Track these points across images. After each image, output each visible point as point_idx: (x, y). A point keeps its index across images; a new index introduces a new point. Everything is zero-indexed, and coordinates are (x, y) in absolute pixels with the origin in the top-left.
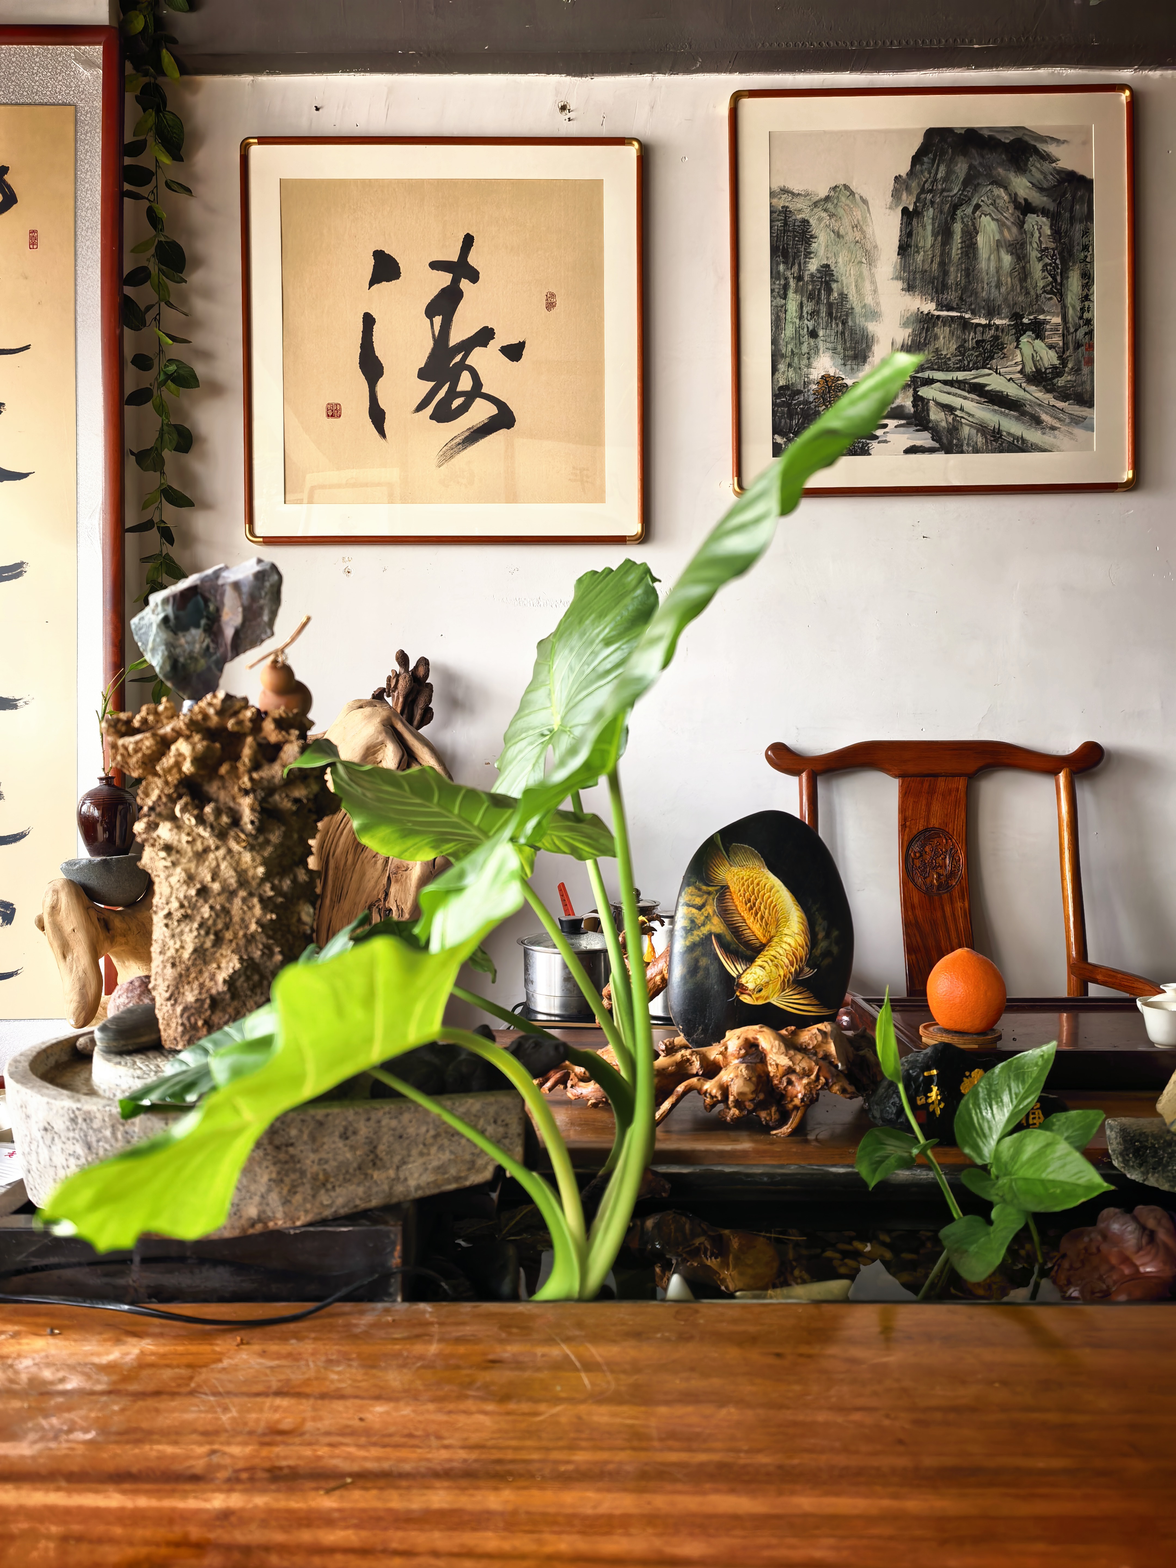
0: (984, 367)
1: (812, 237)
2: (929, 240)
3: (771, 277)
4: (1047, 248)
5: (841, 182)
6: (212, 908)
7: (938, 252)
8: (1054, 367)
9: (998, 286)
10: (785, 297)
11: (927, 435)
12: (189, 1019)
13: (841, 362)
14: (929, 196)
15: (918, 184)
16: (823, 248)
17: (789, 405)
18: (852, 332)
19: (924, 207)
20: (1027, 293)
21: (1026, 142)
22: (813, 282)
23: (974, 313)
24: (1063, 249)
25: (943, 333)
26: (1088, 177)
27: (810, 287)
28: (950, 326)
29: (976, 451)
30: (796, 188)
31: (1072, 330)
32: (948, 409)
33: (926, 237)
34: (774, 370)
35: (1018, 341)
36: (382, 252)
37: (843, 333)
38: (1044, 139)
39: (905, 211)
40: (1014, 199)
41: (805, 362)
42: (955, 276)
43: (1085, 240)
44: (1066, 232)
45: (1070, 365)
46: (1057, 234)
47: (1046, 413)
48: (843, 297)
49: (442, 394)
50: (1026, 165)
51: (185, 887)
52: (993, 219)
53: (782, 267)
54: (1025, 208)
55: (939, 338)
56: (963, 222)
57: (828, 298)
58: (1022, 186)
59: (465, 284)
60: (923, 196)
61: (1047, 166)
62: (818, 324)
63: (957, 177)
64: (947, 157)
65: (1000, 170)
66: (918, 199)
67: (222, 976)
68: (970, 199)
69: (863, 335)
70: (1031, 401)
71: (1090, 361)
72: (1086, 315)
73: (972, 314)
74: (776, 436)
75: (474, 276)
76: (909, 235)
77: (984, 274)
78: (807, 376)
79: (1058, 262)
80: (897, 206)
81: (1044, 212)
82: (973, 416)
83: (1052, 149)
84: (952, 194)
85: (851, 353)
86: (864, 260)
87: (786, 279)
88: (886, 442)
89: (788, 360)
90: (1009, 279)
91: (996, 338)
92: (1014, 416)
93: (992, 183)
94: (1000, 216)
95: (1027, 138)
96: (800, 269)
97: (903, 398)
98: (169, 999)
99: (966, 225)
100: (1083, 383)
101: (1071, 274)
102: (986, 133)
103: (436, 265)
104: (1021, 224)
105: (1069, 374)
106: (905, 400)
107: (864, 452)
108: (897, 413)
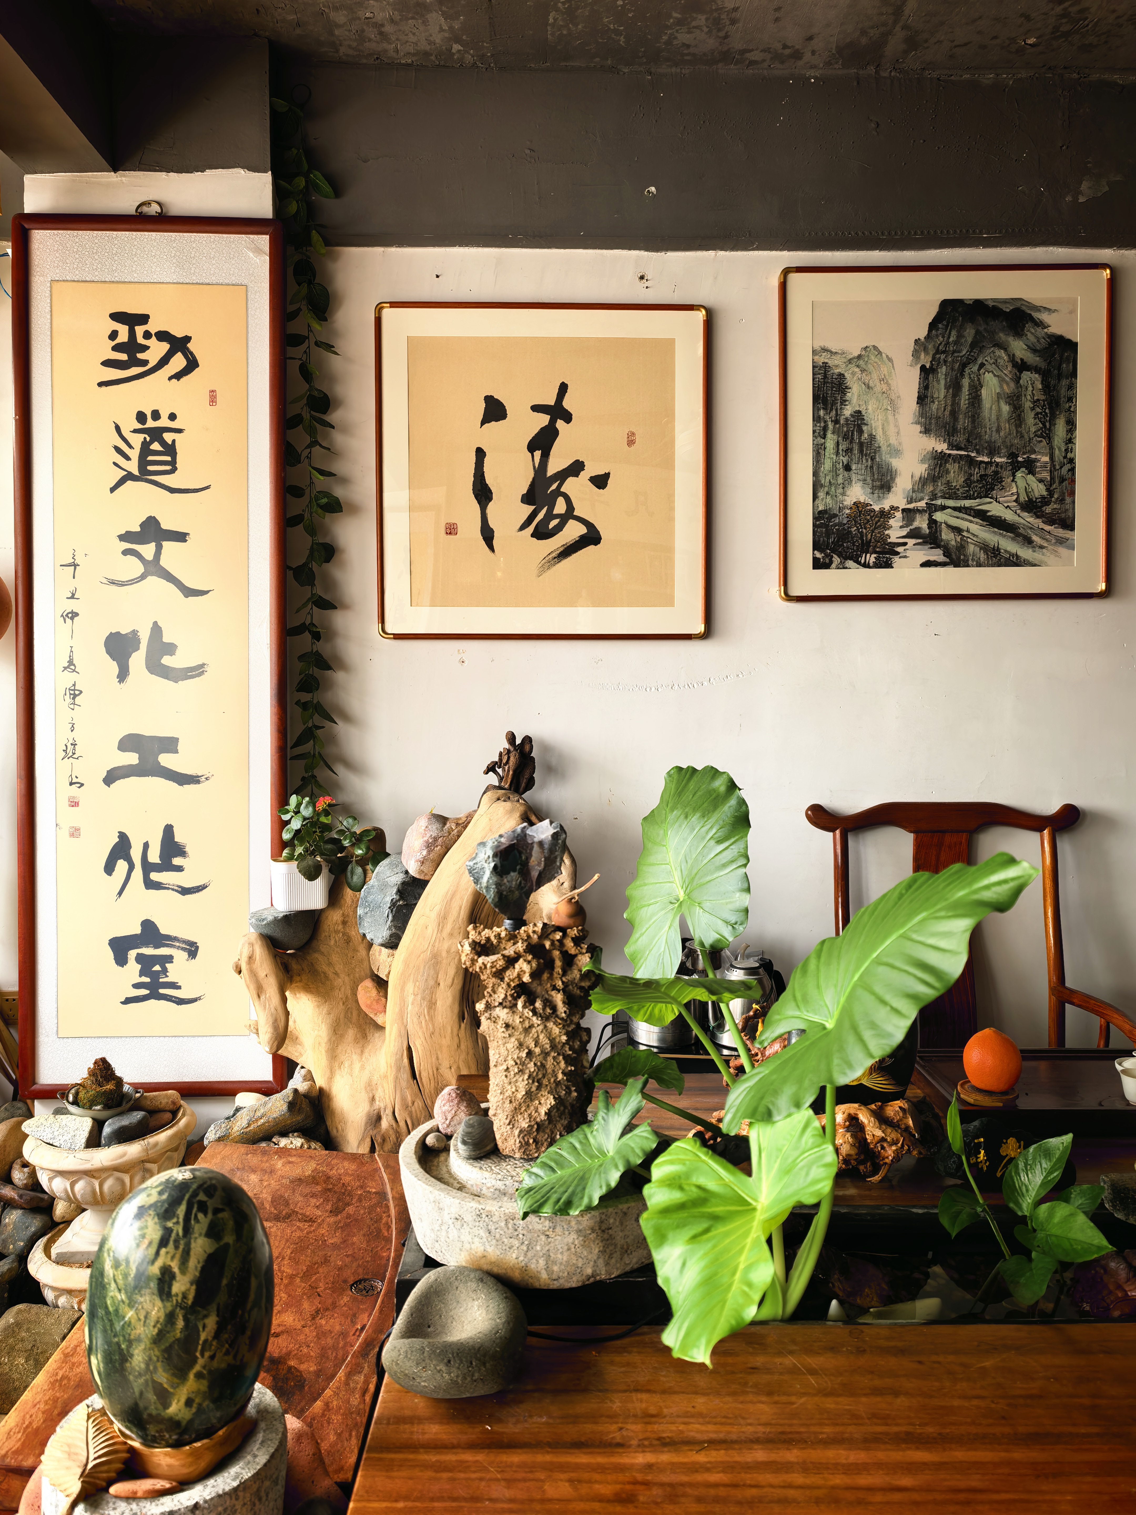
0: (986, 497)
1: (847, 388)
2: (943, 392)
3: (813, 420)
4: (1038, 400)
5: (870, 343)
6: (535, 1064)
7: (949, 402)
8: (1043, 497)
9: (998, 430)
10: (824, 437)
11: (940, 552)
12: (523, 1138)
13: (869, 491)
14: (943, 356)
15: (934, 347)
16: (856, 397)
17: (826, 526)
18: (879, 466)
19: (938, 365)
20: (1022, 437)
21: (1023, 311)
22: (847, 424)
23: (978, 452)
24: (1051, 400)
25: (953, 468)
26: (1074, 340)
27: (845, 429)
28: (959, 463)
29: (979, 565)
30: (833, 347)
31: (1058, 467)
32: (957, 530)
33: (940, 389)
34: (815, 497)
35: (1014, 476)
36: (492, 397)
37: (872, 467)
38: (1038, 309)
39: (923, 368)
40: (1012, 359)
41: (840, 490)
42: (963, 422)
43: (1070, 393)
44: (1054, 387)
45: (1056, 496)
46: (1047, 388)
47: (1036, 535)
48: (872, 437)
49: (541, 516)
50: (1023, 330)
51: (517, 1051)
52: (995, 375)
53: (822, 413)
54: (1021, 366)
55: (950, 472)
56: (970, 378)
57: (860, 438)
58: (1019, 348)
59: (560, 424)
60: (938, 356)
61: (1040, 332)
62: (852, 460)
63: (966, 341)
64: (958, 324)
65: (1001, 335)
66: (934, 359)
67: (543, 1110)
68: (976, 359)
69: (888, 469)
70: (1024, 525)
71: (1072, 493)
72: (1069, 455)
73: (977, 453)
74: (816, 552)
75: (568, 417)
76: (926, 388)
77: (987, 420)
78: (842, 502)
79: (1047, 411)
80: (916, 364)
81: (1036, 370)
82: (977, 536)
83: (1044, 317)
84: (961, 354)
85: (878, 483)
86: (889, 408)
87: (825, 422)
88: (905, 557)
89: (826, 489)
90: (1007, 425)
91: (996, 473)
92: (1010, 537)
93: (994, 346)
94: (1000, 373)
95: (1024, 308)
96: (837, 415)
97: (920, 521)
98: (509, 1124)
99: (973, 381)
100: (1066, 511)
101: (1058, 421)
102: (991, 304)
103: (536, 408)
104: (1017, 380)
105: (1055, 503)
106: (921, 523)
107: (888, 565)
108: (914, 534)
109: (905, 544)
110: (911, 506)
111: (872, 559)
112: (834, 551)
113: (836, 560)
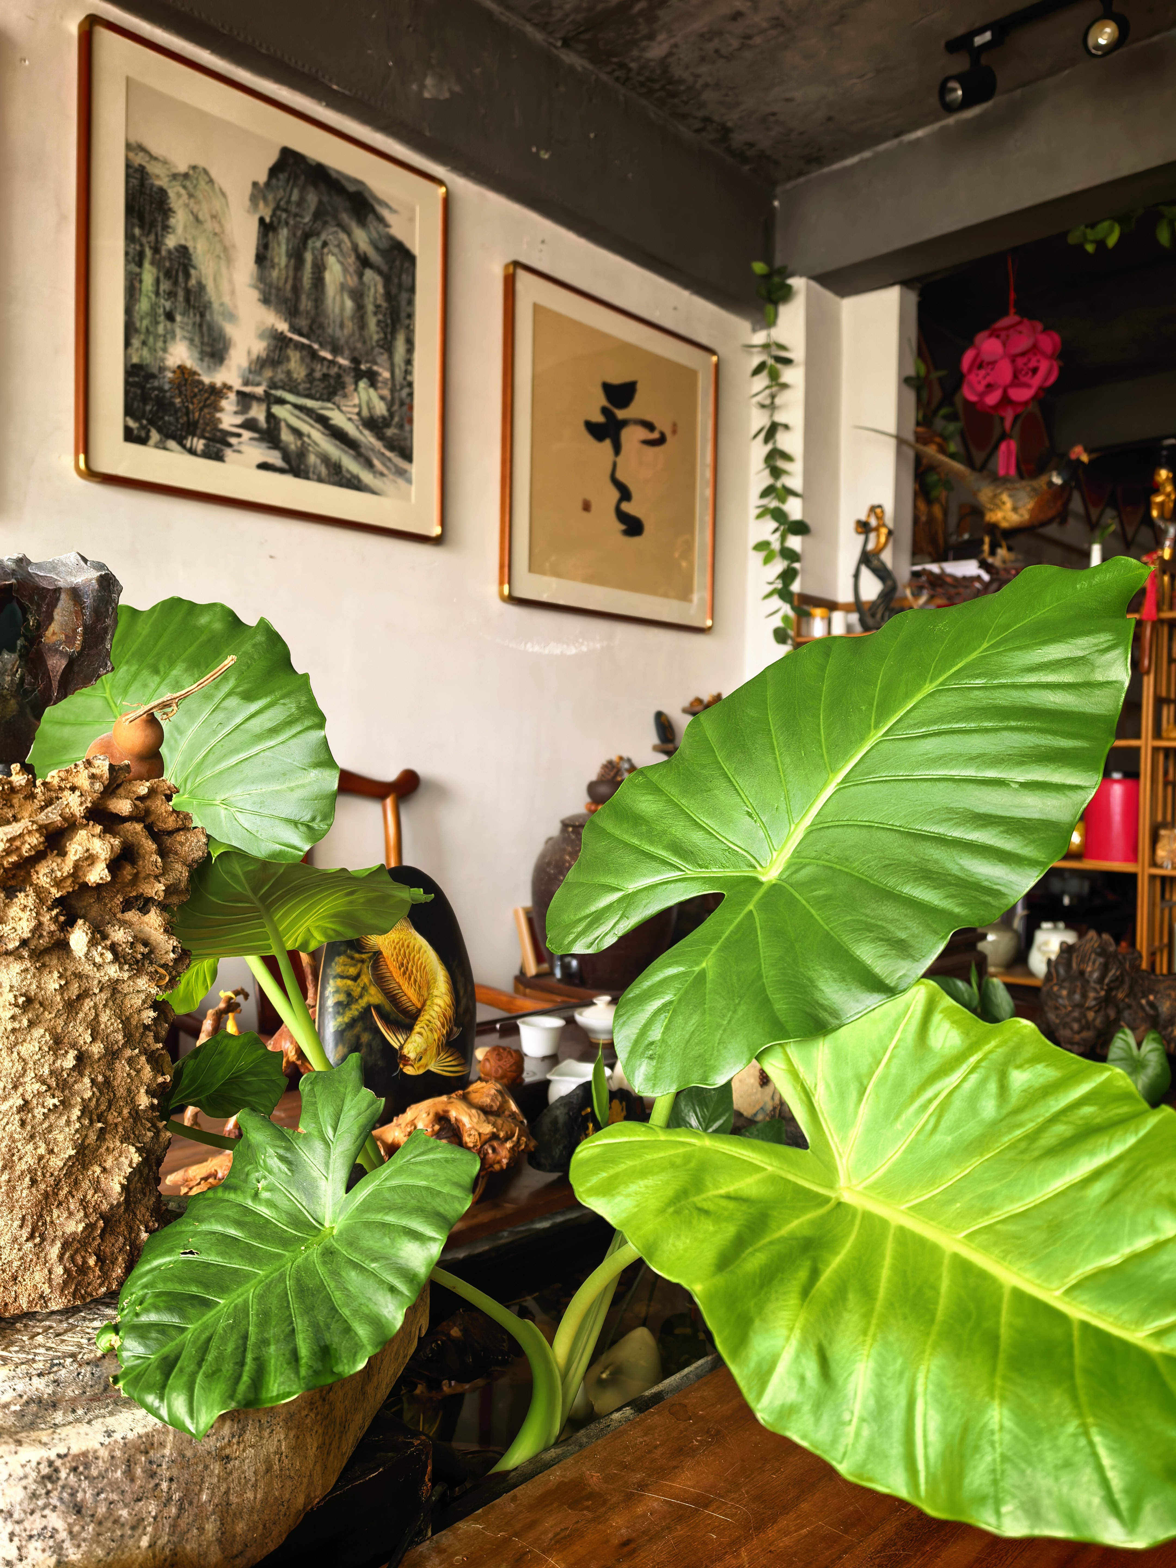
0: (329, 401)
1: (170, 210)
2: (284, 259)
3: (126, 238)
4: (380, 306)
5: (200, 164)
7: (291, 274)
8: (384, 418)
9: (342, 326)
10: (140, 265)
11: (278, 454)
13: (198, 356)
14: (284, 215)
15: (275, 198)
16: (181, 226)
17: (142, 387)
18: (210, 328)
19: (279, 224)
20: (364, 342)
21: (365, 198)
22: (170, 259)
23: (321, 345)
24: (393, 311)
25: (294, 356)
26: (412, 251)
27: (167, 264)
28: (301, 352)
29: (320, 480)
30: (155, 150)
31: (398, 387)
32: (298, 433)
33: (280, 255)
34: (127, 344)
35: (356, 384)
37: (200, 326)
38: (379, 200)
39: (262, 220)
40: (355, 248)
41: (160, 344)
42: (305, 304)
43: (408, 309)
44: (395, 296)
45: (396, 419)
46: (388, 295)
47: (378, 459)
48: (201, 287)
50: (365, 220)
52: (338, 261)
53: (137, 231)
54: (364, 261)
55: (290, 361)
56: (313, 254)
57: (186, 283)
58: (361, 237)
60: (279, 213)
61: (381, 227)
62: (176, 308)
63: (308, 207)
64: (300, 183)
65: (344, 215)
66: (274, 214)
68: (319, 234)
69: (220, 335)
70: (366, 444)
71: (411, 421)
72: (408, 378)
73: (319, 346)
74: (128, 418)
76: (265, 247)
77: (330, 311)
78: (163, 360)
79: (388, 321)
80: (254, 213)
81: (378, 270)
82: (318, 445)
83: (386, 214)
84: (303, 221)
85: (208, 349)
86: (222, 256)
87: (142, 245)
88: (239, 452)
89: (142, 337)
90: (350, 324)
91: (339, 376)
92: (351, 454)
93: (338, 226)
94: (343, 260)
95: (366, 194)
96: (157, 241)
99: (316, 258)
100: (405, 439)
101: (398, 336)
102: (333, 174)
104: (360, 275)
105: (395, 427)
106: (258, 413)
107: (218, 457)
108: (249, 424)
109: (239, 435)
110: (247, 389)
111: (199, 444)
112: (152, 422)
113: (155, 435)
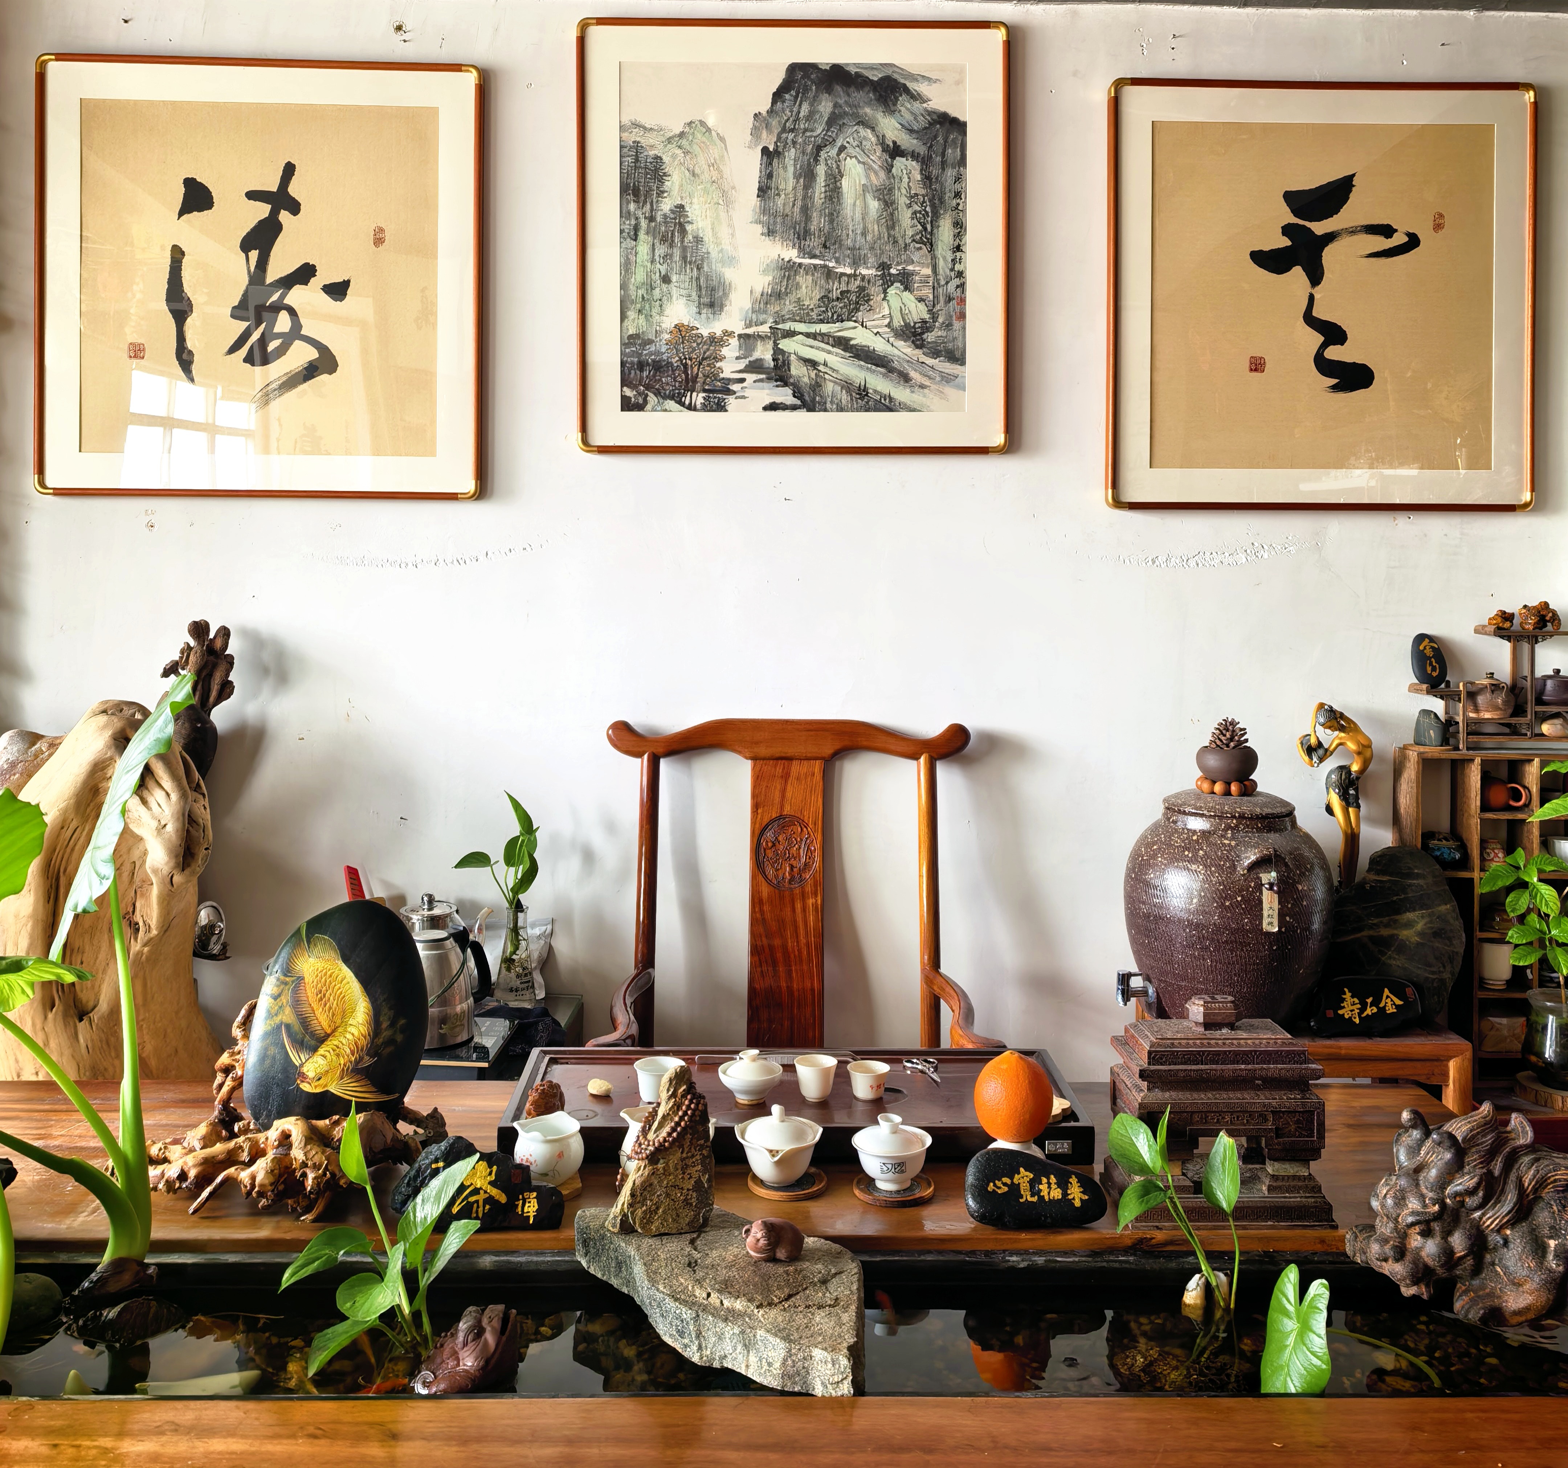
0: (849, 320)
1: (665, 174)
2: (791, 182)
3: (621, 216)
4: (916, 195)
5: (696, 117)
7: (800, 195)
8: (924, 322)
9: (864, 234)
10: (635, 238)
11: (788, 391)
13: (695, 310)
14: (791, 136)
15: (779, 122)
16: (677, 187)
17: (637, 355)
18: (708, 278)
19: (785, 147)
20: (895, 242)
21: (895, 80)
22: (666, 223)
23: (838, 261)
24: (934, 196)
25: (805, 281)
26: (962, 119)
27: (663, 229)
28: (813, 275)
29: (840, 409)
30: (648, 122)
31: (942, 282)
32: (812, 363)
33: (787, 179)
34: (623, 317)
35: (885, 292)
36: (193, 180)
37: (698, 279)
38: (914, 78)
39: (765, 150)
40: (882, 141)
41: (656, 309)
42: (818, 222)
43: (957, 187)
44: (937, 179)
45: (941, 320)
46: (927, 179)
47: (915, 370)
48: (698, 240)
49: (256, 336)
50: (895, 104)
52: (859, 162)
53: (632, 207)
54: (895, 151)
55: (801, 287)
56: (827, 164)
57: (682, 241)
58: (890, 127)
59: (284, 216)
60: (784, 135)
61: (917, 106)
62: (672, 269)
63: (821, 116)
64: (811, 94)
65: (868, 110)
66: (779, 138)
68: (834, 140)
69: (720, 282)
70: (899, 357)
71: (962, 316)
72: (958, 267)
73: (836, 262)
74: (625, 389)
75: (294, 208)
76: (770, 176)
77: (849, 220)
78: (659, 324)
79: (928, 209)
80: (756, 146)
81: (915, 156)
82: (837, 371)
83: (922, 88)
84: (815, 134)
85: (706, 300)
86: (721, 202)
87: (637, 219)
88: (743, 397)
89: (638, 306)
90: (876, 227)
91: (862, 289)
92: (881, 373)
93: (858, 124)
94: (866, 159)
95: (896, 76)
96: (652, 210)
97: (762, 351)
99: (830, 168)
100: (954, 339)
101: (942, 222)
102: (853, 70)
103: (252, 195)
104: (889, 169)
105: (940, 329)
106: (764, 353)
107: (721, 407)
108: (755, 367)
109: (742, 380)
110: (750, 331)
111: (699, 398)
112: (648, 387)
113: (652, 399)
